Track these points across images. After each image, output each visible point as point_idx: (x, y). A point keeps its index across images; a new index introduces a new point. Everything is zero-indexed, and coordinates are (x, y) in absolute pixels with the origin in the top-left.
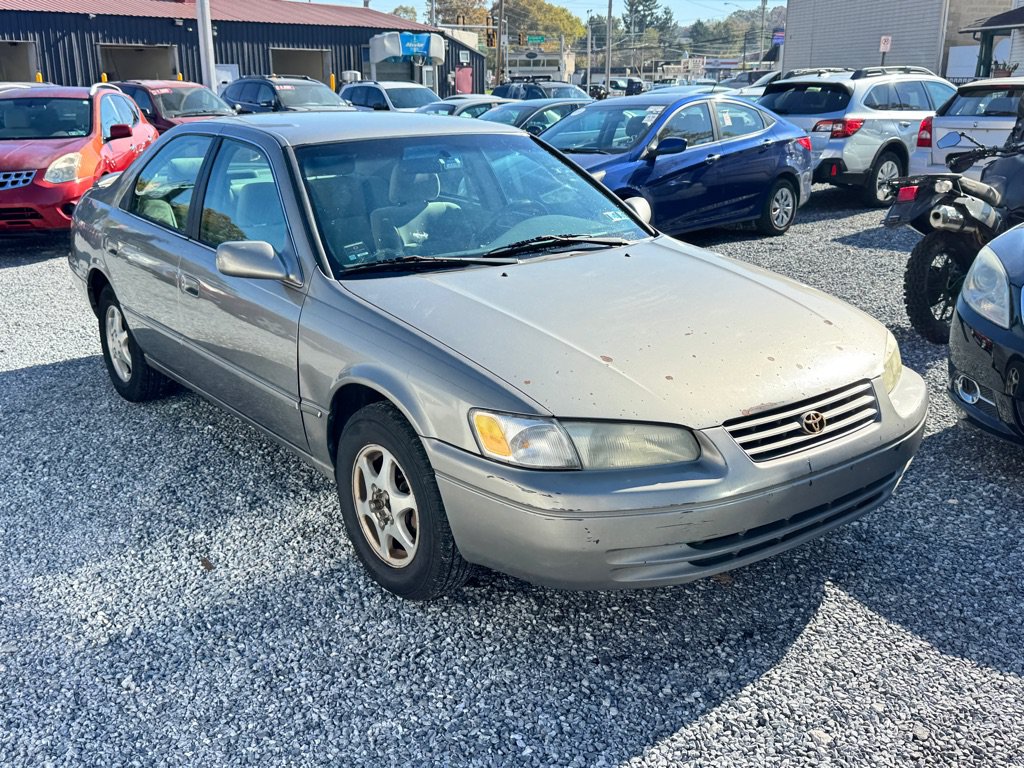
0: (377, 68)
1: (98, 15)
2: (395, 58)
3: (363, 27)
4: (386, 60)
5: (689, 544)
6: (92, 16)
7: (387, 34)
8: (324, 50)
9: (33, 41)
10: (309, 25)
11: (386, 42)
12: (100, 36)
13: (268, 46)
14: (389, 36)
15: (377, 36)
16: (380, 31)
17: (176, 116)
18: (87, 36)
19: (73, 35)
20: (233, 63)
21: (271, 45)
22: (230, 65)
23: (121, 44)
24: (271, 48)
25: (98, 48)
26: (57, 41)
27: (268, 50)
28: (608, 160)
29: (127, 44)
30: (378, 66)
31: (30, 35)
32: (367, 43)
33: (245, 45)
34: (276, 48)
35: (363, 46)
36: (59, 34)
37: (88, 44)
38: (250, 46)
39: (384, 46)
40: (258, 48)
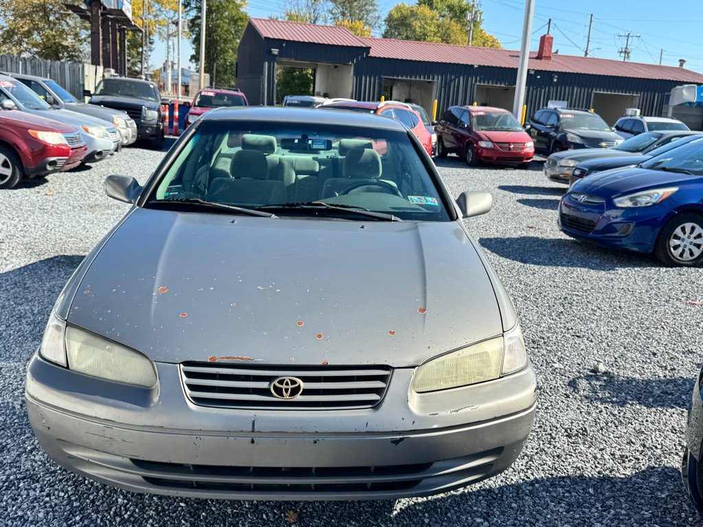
0: (673, 110)
1: (479, 66)
2: (690, 103)
3: (669, 80)
4: (682, 104)
5: (131, 459)
6: (476, 66)
7: (686, 86)
8: (635, 95)
9: (437, 80)
10: (626, 77)
11: (684, 92)
12: (478, 79)
13: (592, 90)
14: (688, 87)
15: (678, 87)
16: (682, 83)
17: (482, 130)
18: (470, 79)
19: (461, 78)
20: (564, 100)
21: (594, 89)
22: (561, 102)
23: (490, 84)
24: (594, 91)
25: (476, 86)
26: (451, 81)
27: (591, 92)
28: (688, 179)
29: (494, 85)
30: (675, 108)
31: (436, 77)
32: (670, 91)
33: (576, 89)
34: (598, 92)
35: (666, 94)
36: (453, 77)
37: (469, 84)
38: (579, 90)
39: (682, 94)
40: (584, 91)
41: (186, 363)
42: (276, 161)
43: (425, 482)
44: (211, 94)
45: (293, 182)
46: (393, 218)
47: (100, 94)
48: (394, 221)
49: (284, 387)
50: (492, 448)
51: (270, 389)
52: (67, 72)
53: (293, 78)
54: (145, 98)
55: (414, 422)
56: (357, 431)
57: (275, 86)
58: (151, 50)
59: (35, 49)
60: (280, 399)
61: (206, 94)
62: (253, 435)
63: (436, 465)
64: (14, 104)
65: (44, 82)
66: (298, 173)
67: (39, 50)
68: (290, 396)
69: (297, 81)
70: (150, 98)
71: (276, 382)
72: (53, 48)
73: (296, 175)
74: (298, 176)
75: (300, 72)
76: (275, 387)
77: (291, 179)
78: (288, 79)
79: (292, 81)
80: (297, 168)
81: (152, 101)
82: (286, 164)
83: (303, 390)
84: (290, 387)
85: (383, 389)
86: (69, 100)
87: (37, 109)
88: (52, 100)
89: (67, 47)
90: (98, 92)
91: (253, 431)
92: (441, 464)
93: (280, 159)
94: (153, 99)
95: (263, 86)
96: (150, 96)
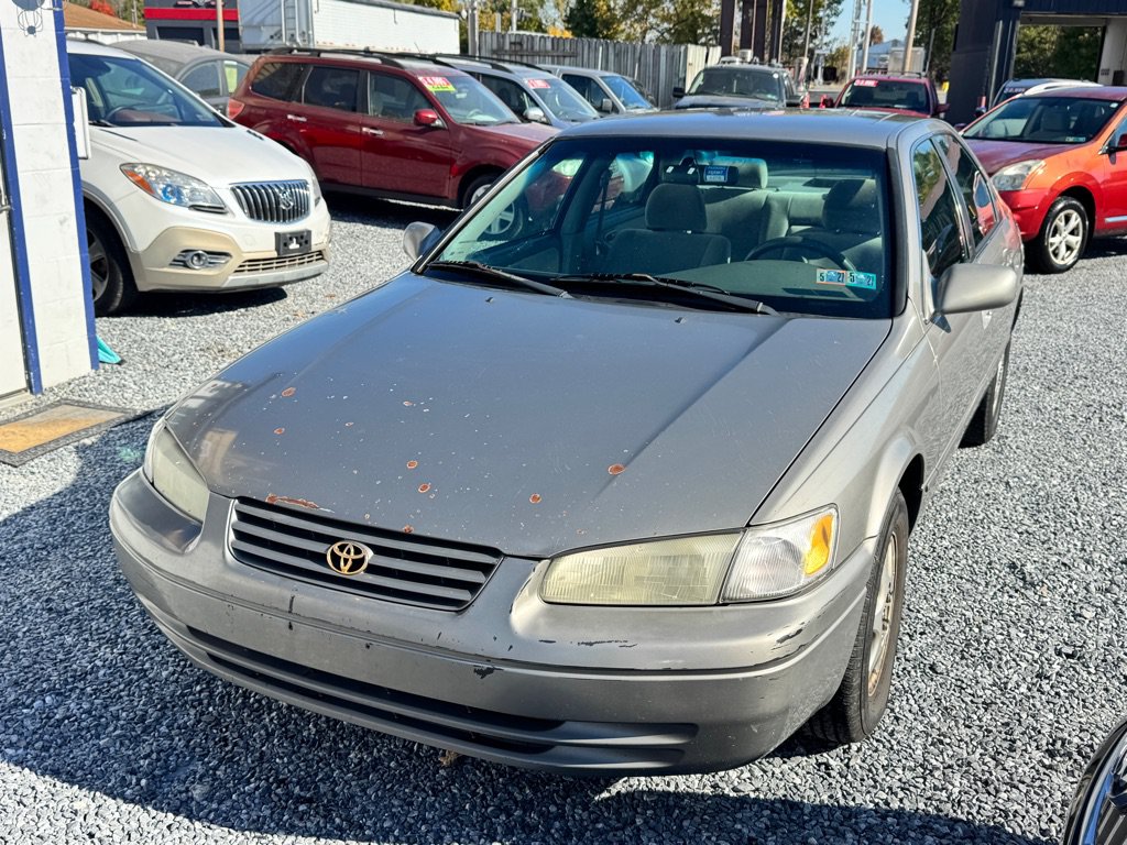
41: (244, 500)
42: (760, 203)
43: (558, 749)
44: (871, 83)
45: (783, 235)
46: (760, 307)
47: (696, 93)
48: (761, 313)
49: (344, 555)
50: (668, 721)
51: (325, 556)
52: (663, 59)
53: (1078, 46)
54: (762, 96)
55: (511, 647)
56: (423, 643)
57: (1013, 63)
58: (836, 14)
59: (666, 25)
60: (333, 572)
61: (862, 83)
62: (291, 617)
63: (568, 726)
64: (541, 114)
65: (602, 78)
66: (793, 221)
67: (671, 26)
68: (349, 571)
69: (1084, 51)
70: (769, 96)
71: (335, 547)
72: (689, 22)
73: (790, 225)
74: (793, 227)
75: (1091, 35)
76: (333, 553)
77: (779, 230)
78: (1067, 49)
79: (1074, 52)
80: (793, 213)
81: (772, 100)
82: (775, 205)
83: (369, 565)
84: (352, 556)
85: (480, 585)
86: (636, 105)
87: (573, 121)
88: (610, 105)
89: (711, 18)
90: (693, 90)
91: (290, 612)
92: (578, 727)
93: (767, 198)
94: (774, 97)
95: (991, 64)
96: (768, 92)
